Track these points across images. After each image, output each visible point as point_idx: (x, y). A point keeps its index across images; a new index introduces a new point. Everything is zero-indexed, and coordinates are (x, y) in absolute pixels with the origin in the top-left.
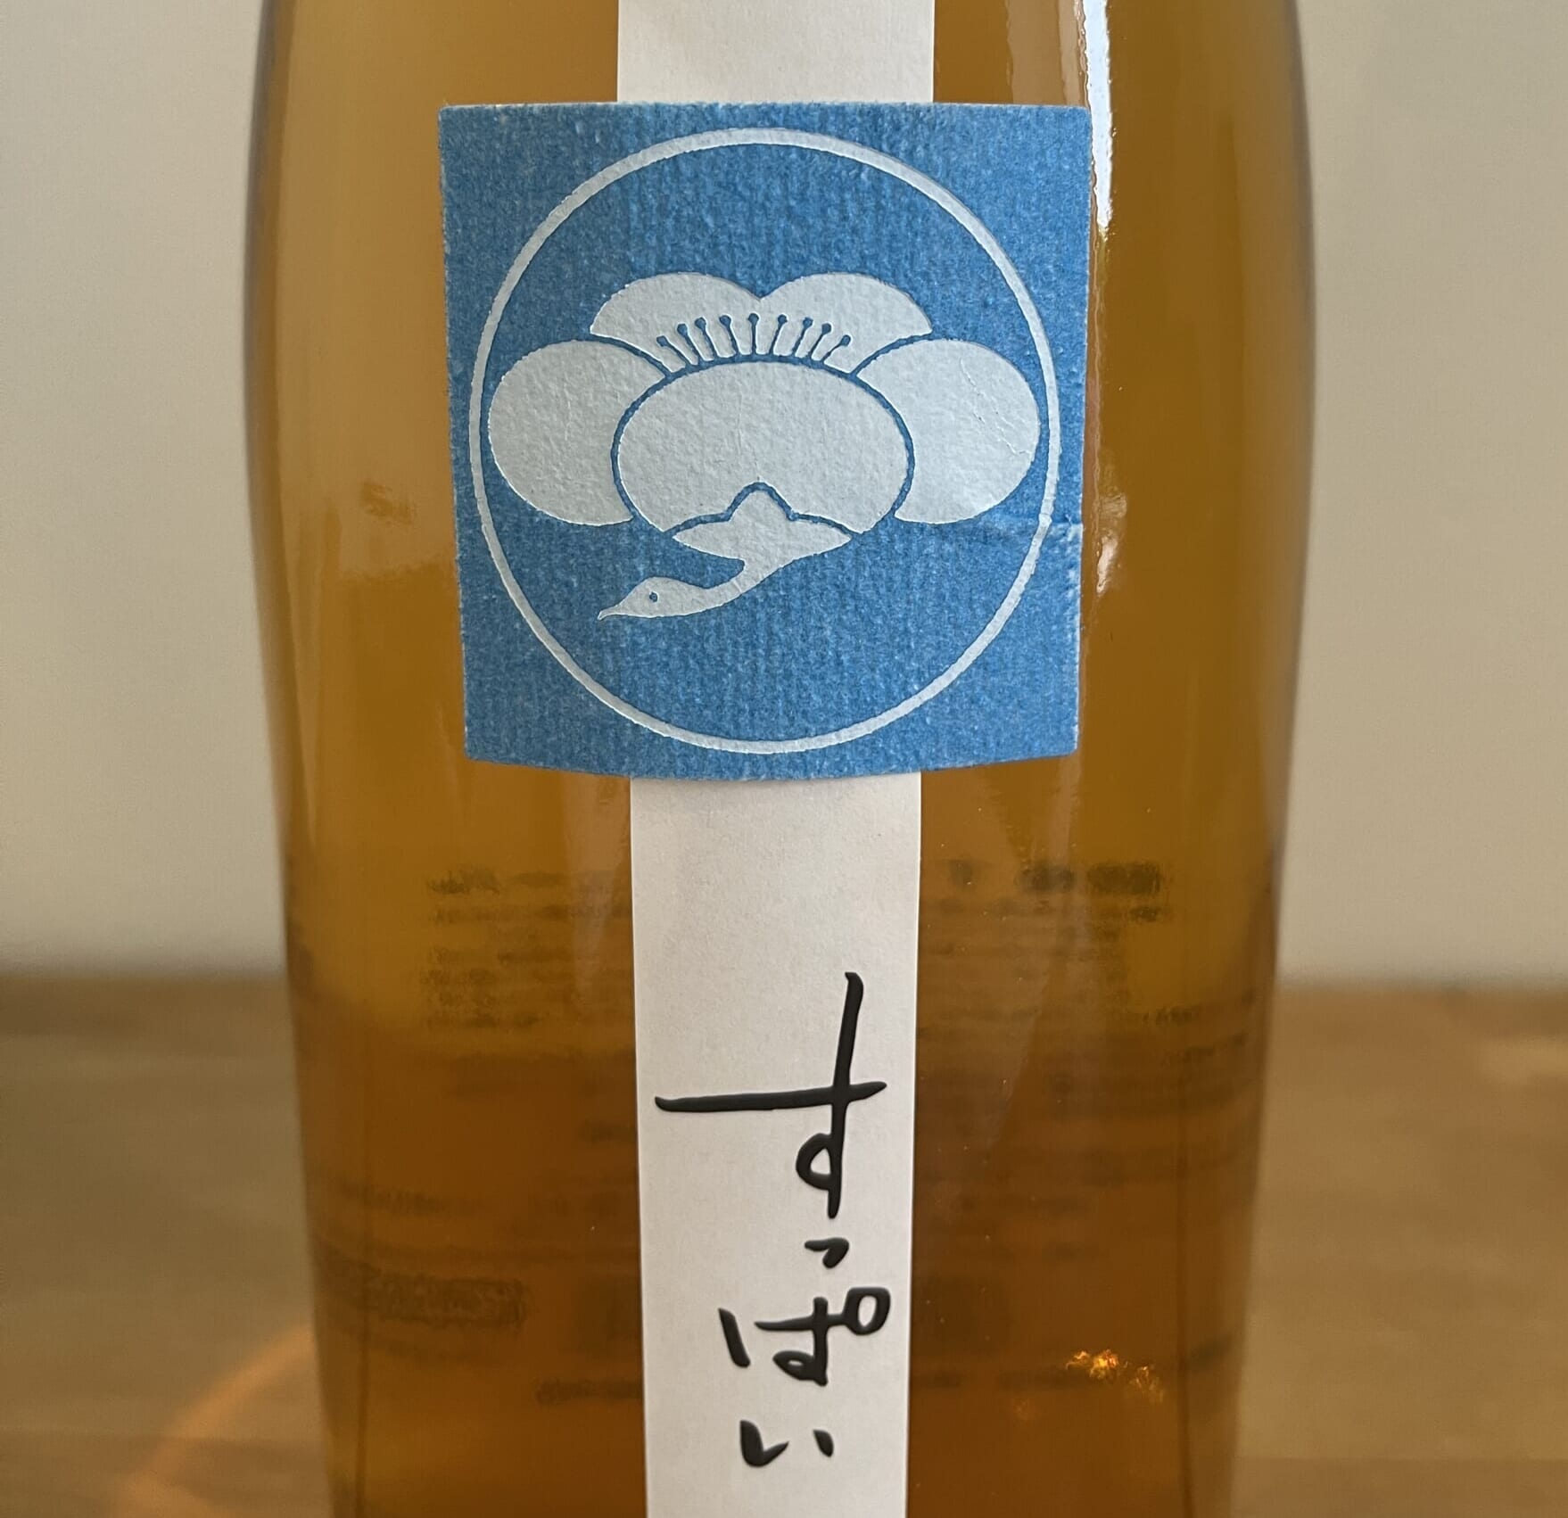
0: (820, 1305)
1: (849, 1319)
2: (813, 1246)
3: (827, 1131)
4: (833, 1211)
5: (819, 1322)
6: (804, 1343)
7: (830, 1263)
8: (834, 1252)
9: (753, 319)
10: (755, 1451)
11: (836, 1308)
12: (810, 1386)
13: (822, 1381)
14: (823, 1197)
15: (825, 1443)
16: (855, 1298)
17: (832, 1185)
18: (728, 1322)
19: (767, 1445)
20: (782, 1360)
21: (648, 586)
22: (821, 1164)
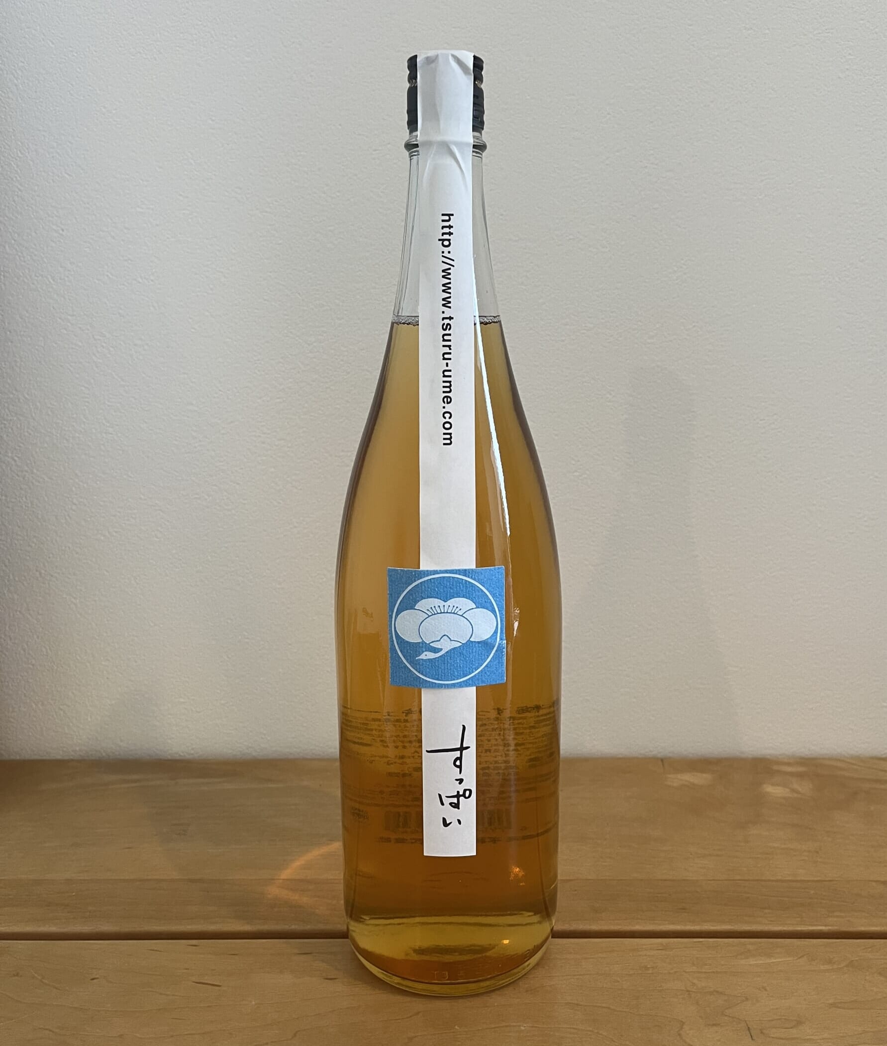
3: (459, 756)
4: (460, 773)
9: (444, 606)
10: (446, 824)
17: (460, 767)
21: (425, 653)
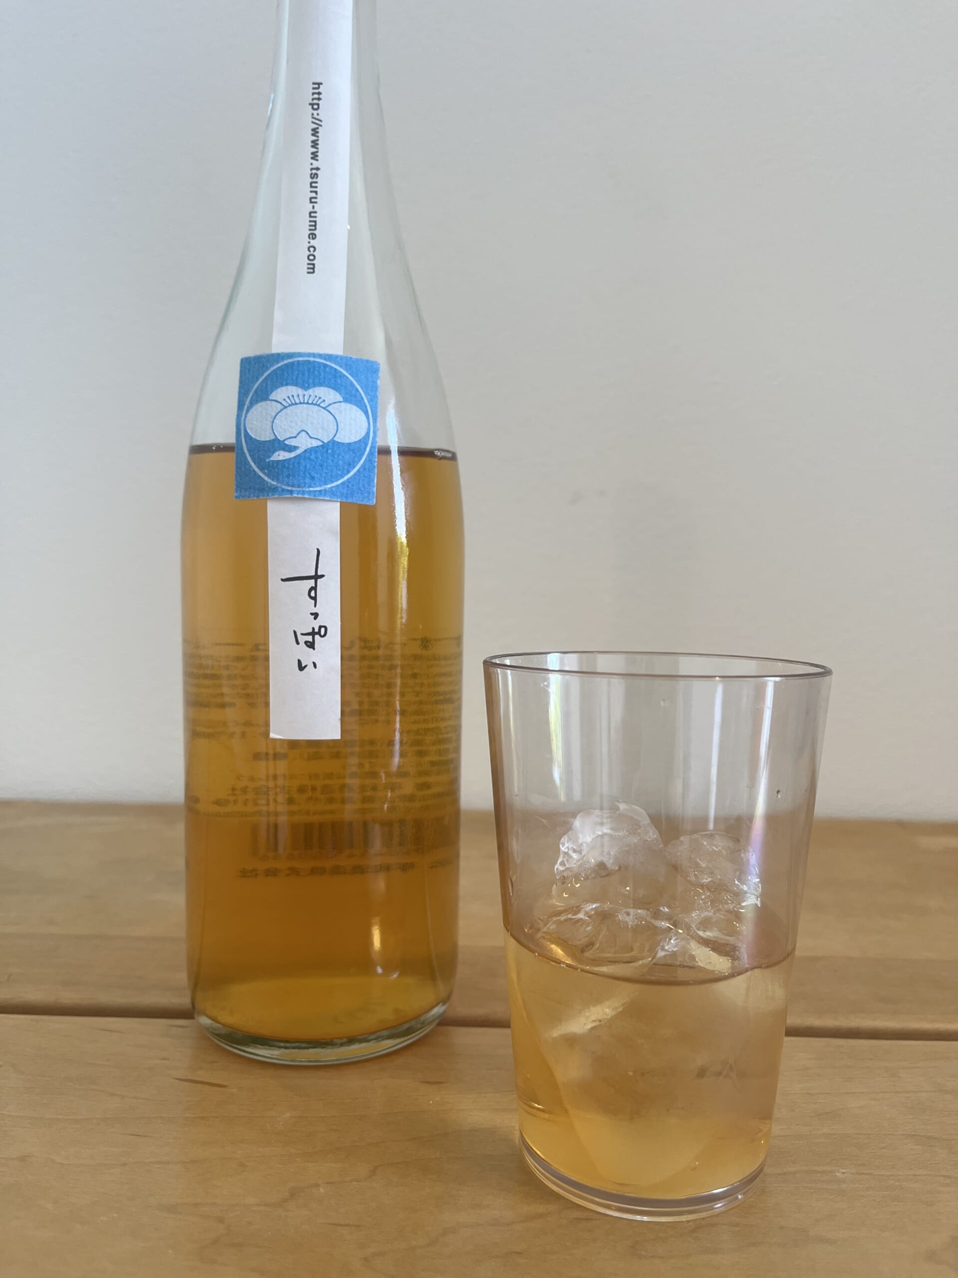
0: (313, 629)
1: (319, 633)
2: (312, 614)
5: (313, 633)
6: (310, 638)
7: (315, 618)
8: (316, 615)
11: (316, 630)
12: (312, 649)
13: (314, 649)
14: (313, 601)
15: (315, 665)
16: (320, 627)
18: (295, 632)
19: (303, 665)
20: (306, 643)
22: (313, 594)
